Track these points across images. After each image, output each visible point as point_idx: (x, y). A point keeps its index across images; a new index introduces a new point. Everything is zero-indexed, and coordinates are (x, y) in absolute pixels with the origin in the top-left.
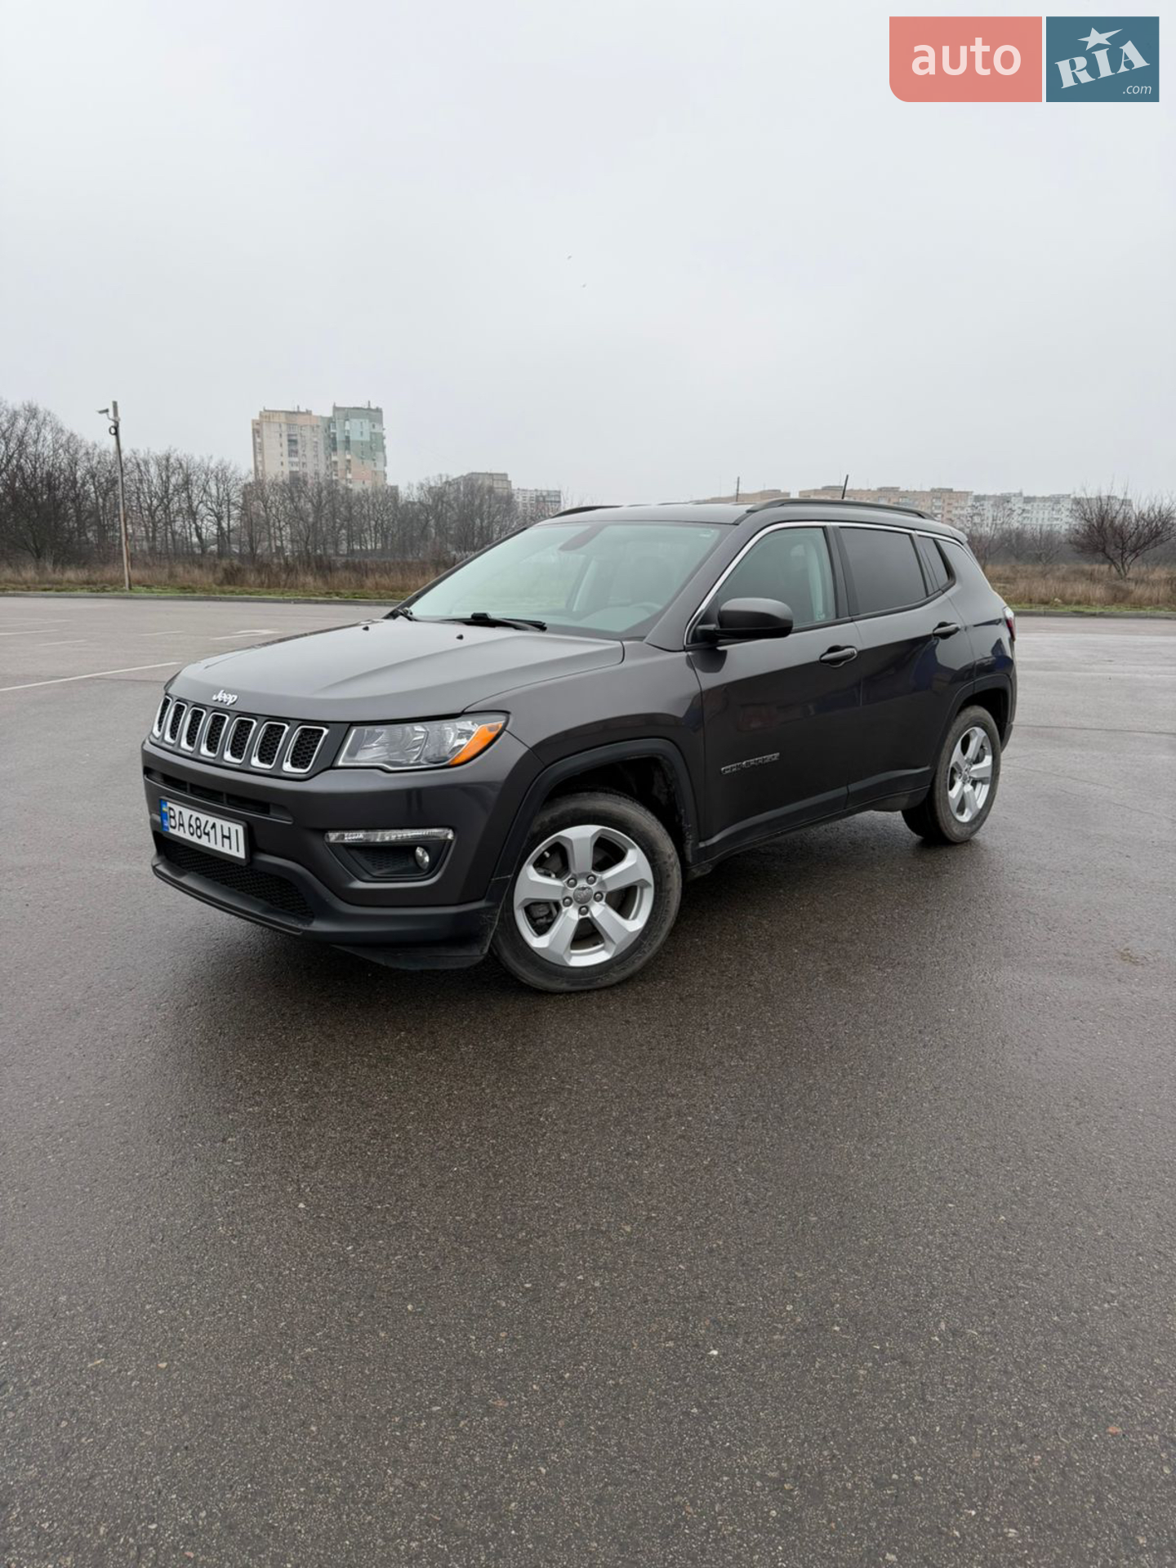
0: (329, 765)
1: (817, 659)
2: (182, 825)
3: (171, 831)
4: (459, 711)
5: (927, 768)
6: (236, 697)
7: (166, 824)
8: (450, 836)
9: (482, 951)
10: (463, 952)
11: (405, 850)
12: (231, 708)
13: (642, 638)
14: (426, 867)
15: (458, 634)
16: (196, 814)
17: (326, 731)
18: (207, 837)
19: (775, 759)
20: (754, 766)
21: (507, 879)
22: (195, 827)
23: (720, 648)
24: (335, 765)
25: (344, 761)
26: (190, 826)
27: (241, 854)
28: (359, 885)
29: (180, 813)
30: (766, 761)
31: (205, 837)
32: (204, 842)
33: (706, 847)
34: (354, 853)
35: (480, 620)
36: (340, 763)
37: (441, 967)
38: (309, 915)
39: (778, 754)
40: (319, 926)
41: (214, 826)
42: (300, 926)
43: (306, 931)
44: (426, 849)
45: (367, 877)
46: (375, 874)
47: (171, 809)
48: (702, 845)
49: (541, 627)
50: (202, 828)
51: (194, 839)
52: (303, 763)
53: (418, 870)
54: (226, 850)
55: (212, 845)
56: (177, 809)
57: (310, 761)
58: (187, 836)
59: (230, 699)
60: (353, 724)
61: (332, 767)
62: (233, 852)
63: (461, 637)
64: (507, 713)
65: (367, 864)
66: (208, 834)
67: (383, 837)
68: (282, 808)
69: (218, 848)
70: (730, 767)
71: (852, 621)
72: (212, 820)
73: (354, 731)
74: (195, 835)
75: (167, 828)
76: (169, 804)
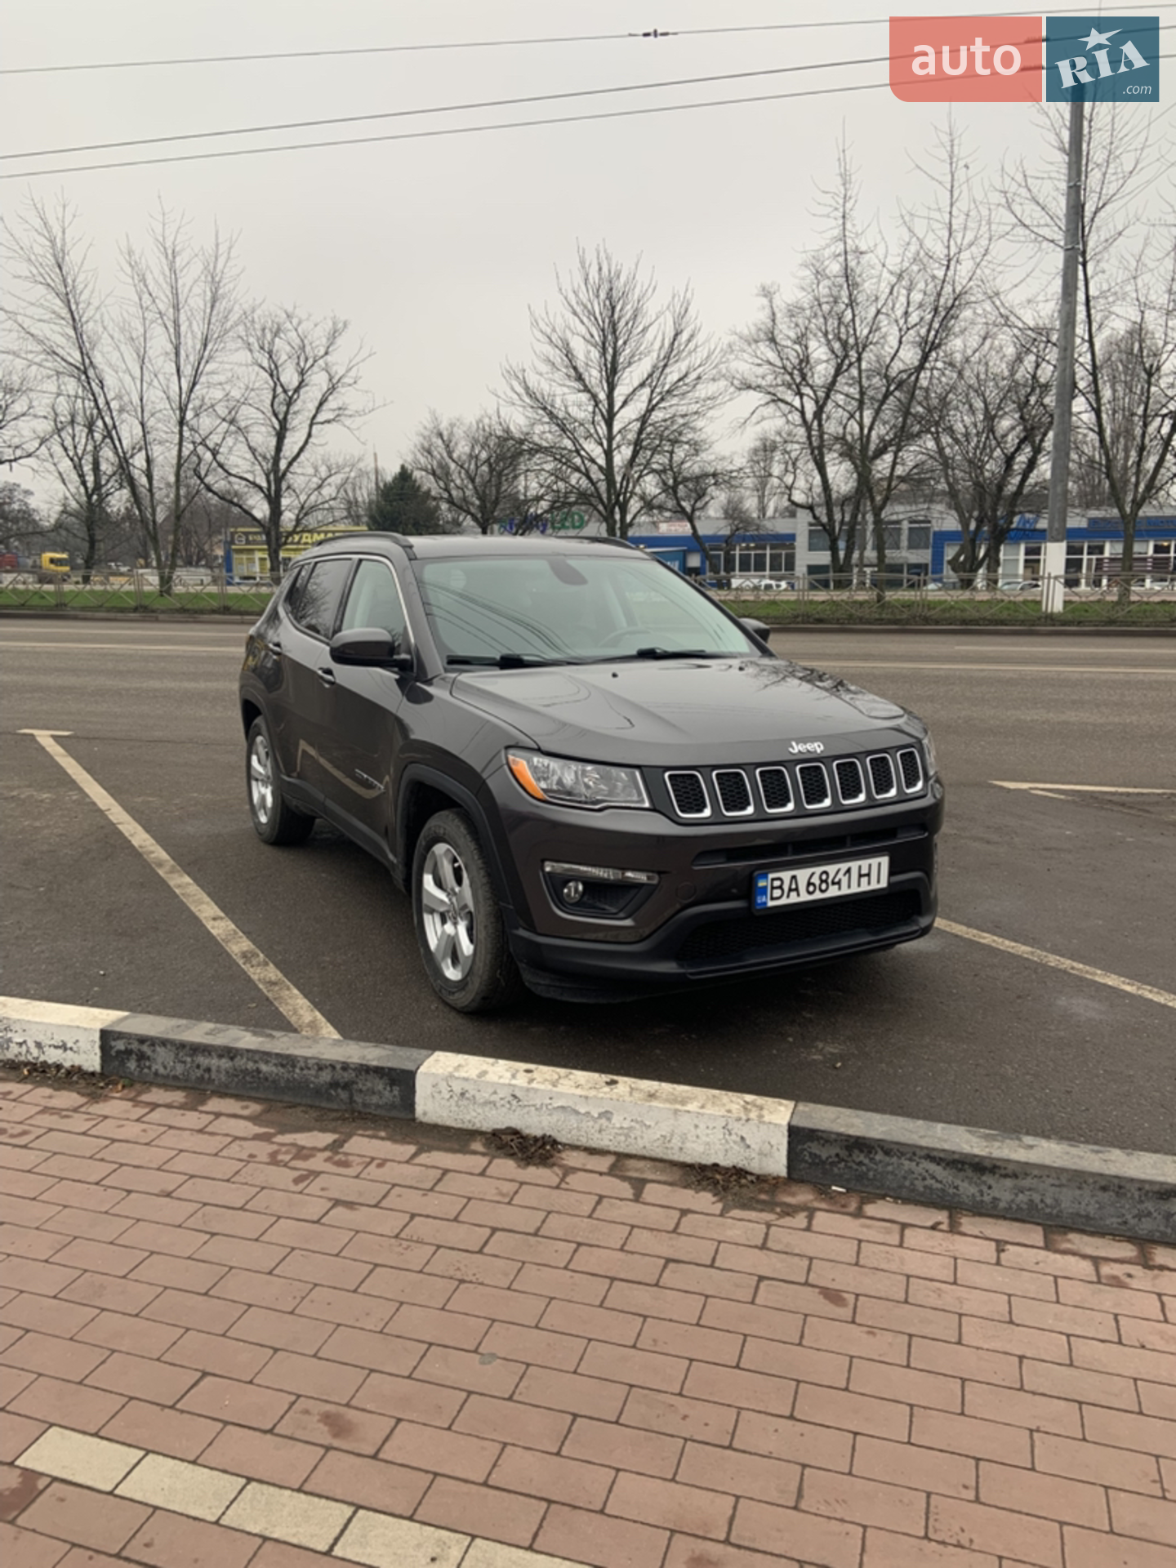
2: (796, 889)
3: (771, 904)
6: (821, 745)
7: (763, 899)
16: (818, 870)
17: (916, 751)
18: (836, 887)
22: (817, 882)
26: (809, 884)
27: (884, 883)
29: (794, 877)
31: (833, 888)
32: (833, 892)
41: (849, 871)
47: (773, 880)
50: (830, 881)
51: (818, 895)
54: (864, 887)
55: (843, 891)
56: (786, 875)
58: (805, 897)
59: (817, 748)
62: (873, 886)
66: (840, 882)
69: (854, 889)
72: (844, 866)
74: (818, 891)
75: (765, 903)
76: (771, 876)
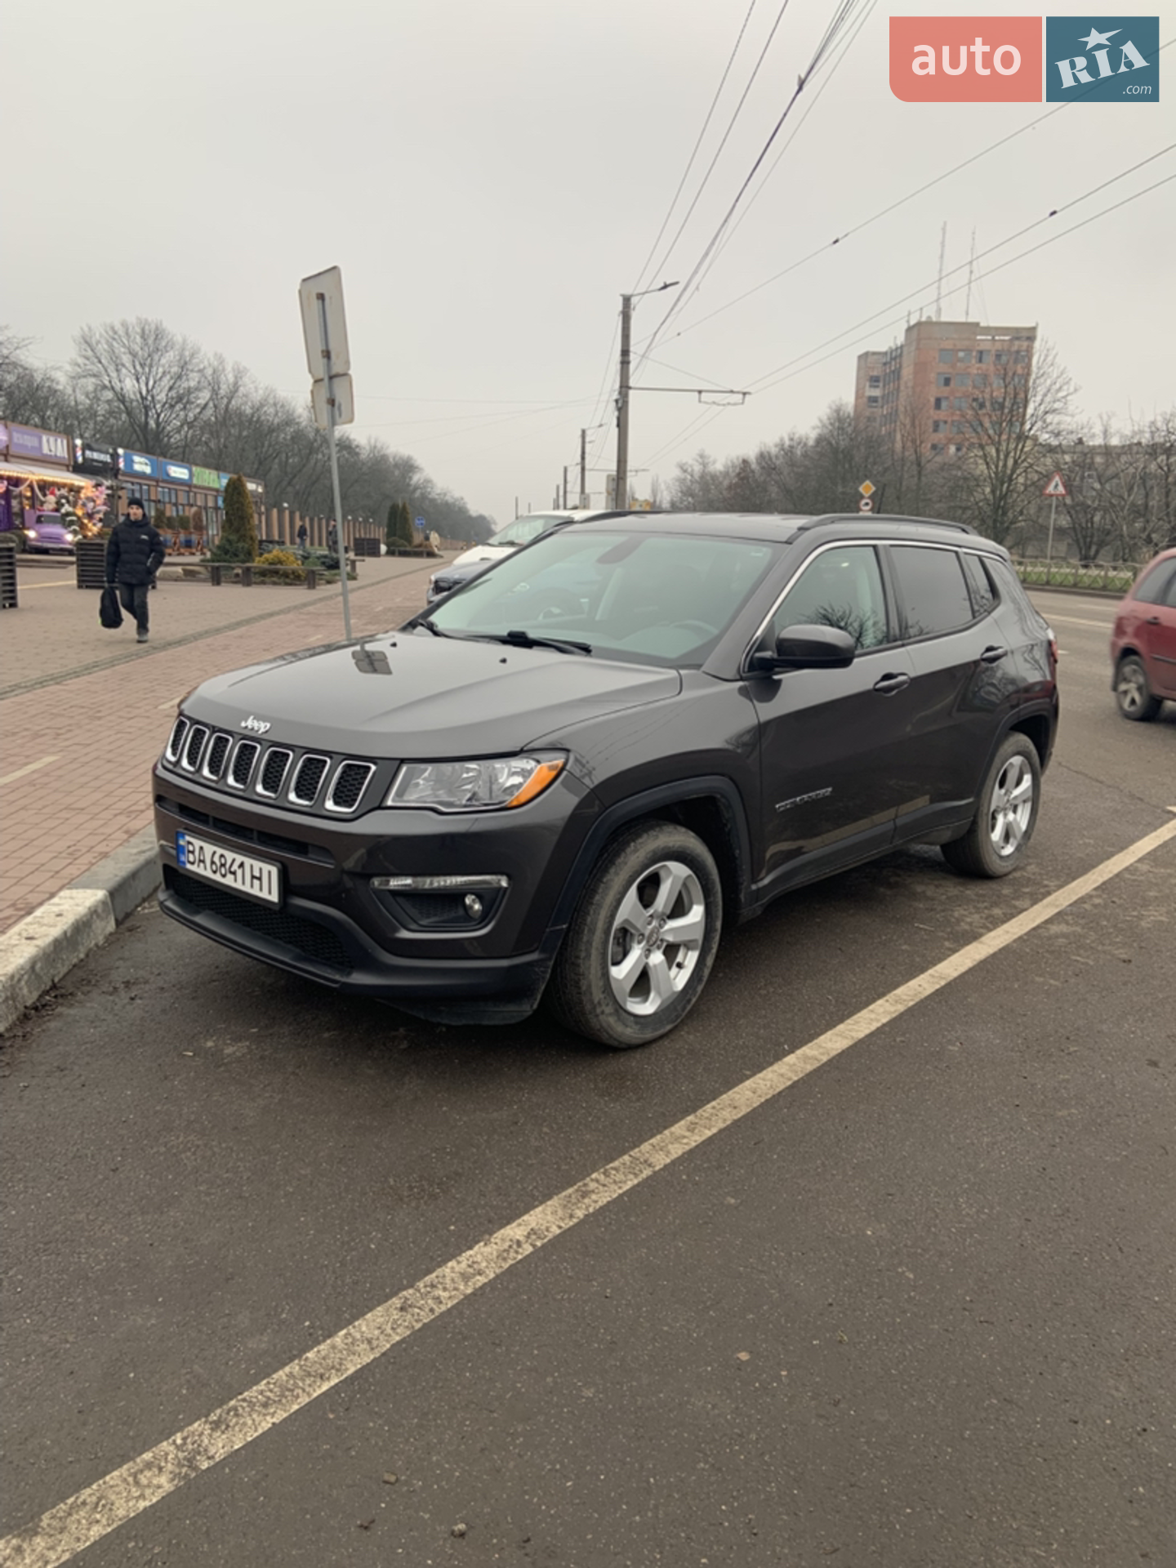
0: (376, 805)
1: (870, 686)
2: (203, 861)
3: (189, 866)
4: (518, 749)
5: (971, 800)
6: (268, 725)
7: (183, 858)
8: (504, 884)
9: (532, 1006)
10: (512, 1008)
11: (454, 897)
12: (265, 737)
13: (698, 667)
14: (477, 916)
15: (501, 657)
16: (220, 851)
17: (373, 768)
18: (232, 877)
19: (828, 794)
20: (807, 802)
21: (562, 929)
22: (218, 864)
23: (776, 677)
24: (384, 805)
25: (393, 800)
26: (213, 863)
27: (274, 897)
28: (405, 934)
29: (201, 848)
30: (819, 797)
31: (230, 877)
32: (229, 881)
33: (759, 889)
34: (400, 900)
35: (518, 640)
36: (389, 803)
37: (485, 1022)
38: (350, 966)
39: (830, 789)
40: (359, 978)
41: (242, 865)
42: (337, 977)
43: (344, 984)
44: (480, 897)
45: (414, 926)
46: (424, 922)
47: (189, 843)
48: (754, 887)
49: (586, 649)
50: (228, 866)
51: (217, 877)
52: (347, 801)
53: (467, 919)
54: (255, 891)
55: (238, 885)
56: (197, 843)
57: (355, 800)
58: (208, 874)
59: (262, 727)
60: (403, 761)
61: (380, 807)
62: (264, 895)
63: (504, 661)
64: (567, 751)
65: (413, 912)
66: (234, 873)
67: (431, 883)
68: (324, 851)
69: (247, 888)
70: (783, 804)
71: (903, 646)
72: (240, 858)
73: (404, 769)
74: (218, 874)
75: (184, 863)
76: (188, 838)
